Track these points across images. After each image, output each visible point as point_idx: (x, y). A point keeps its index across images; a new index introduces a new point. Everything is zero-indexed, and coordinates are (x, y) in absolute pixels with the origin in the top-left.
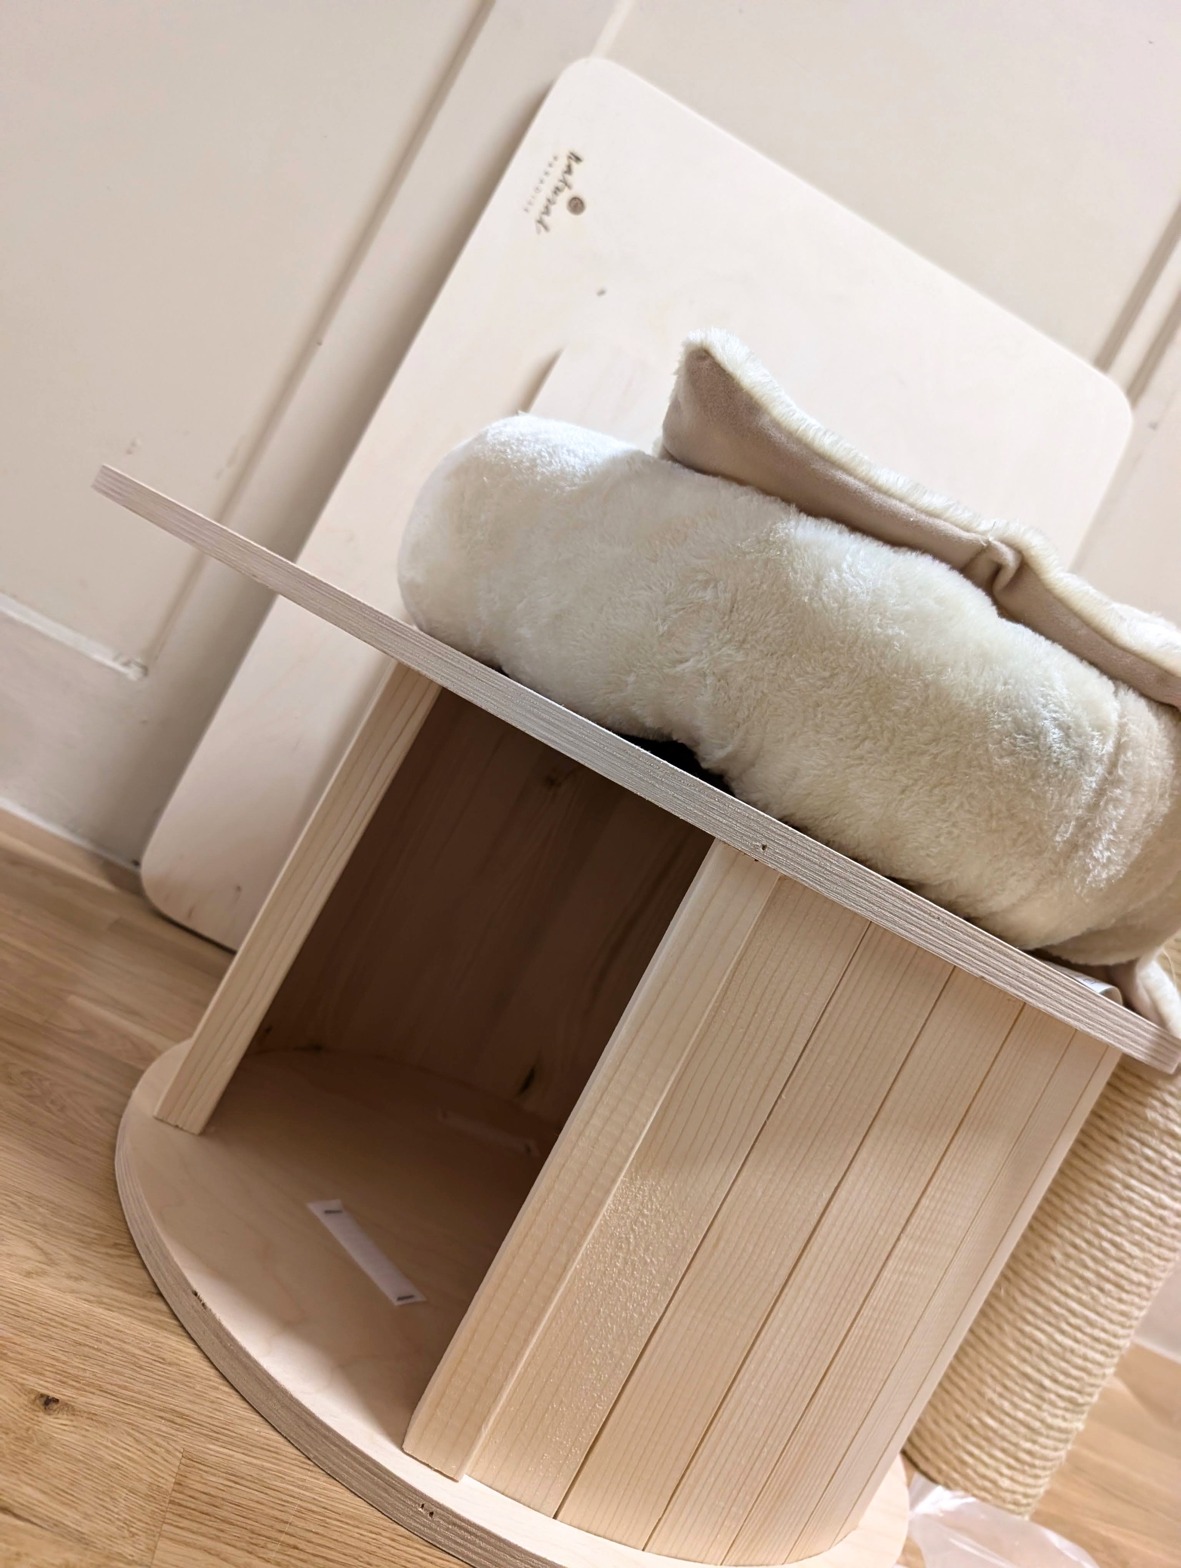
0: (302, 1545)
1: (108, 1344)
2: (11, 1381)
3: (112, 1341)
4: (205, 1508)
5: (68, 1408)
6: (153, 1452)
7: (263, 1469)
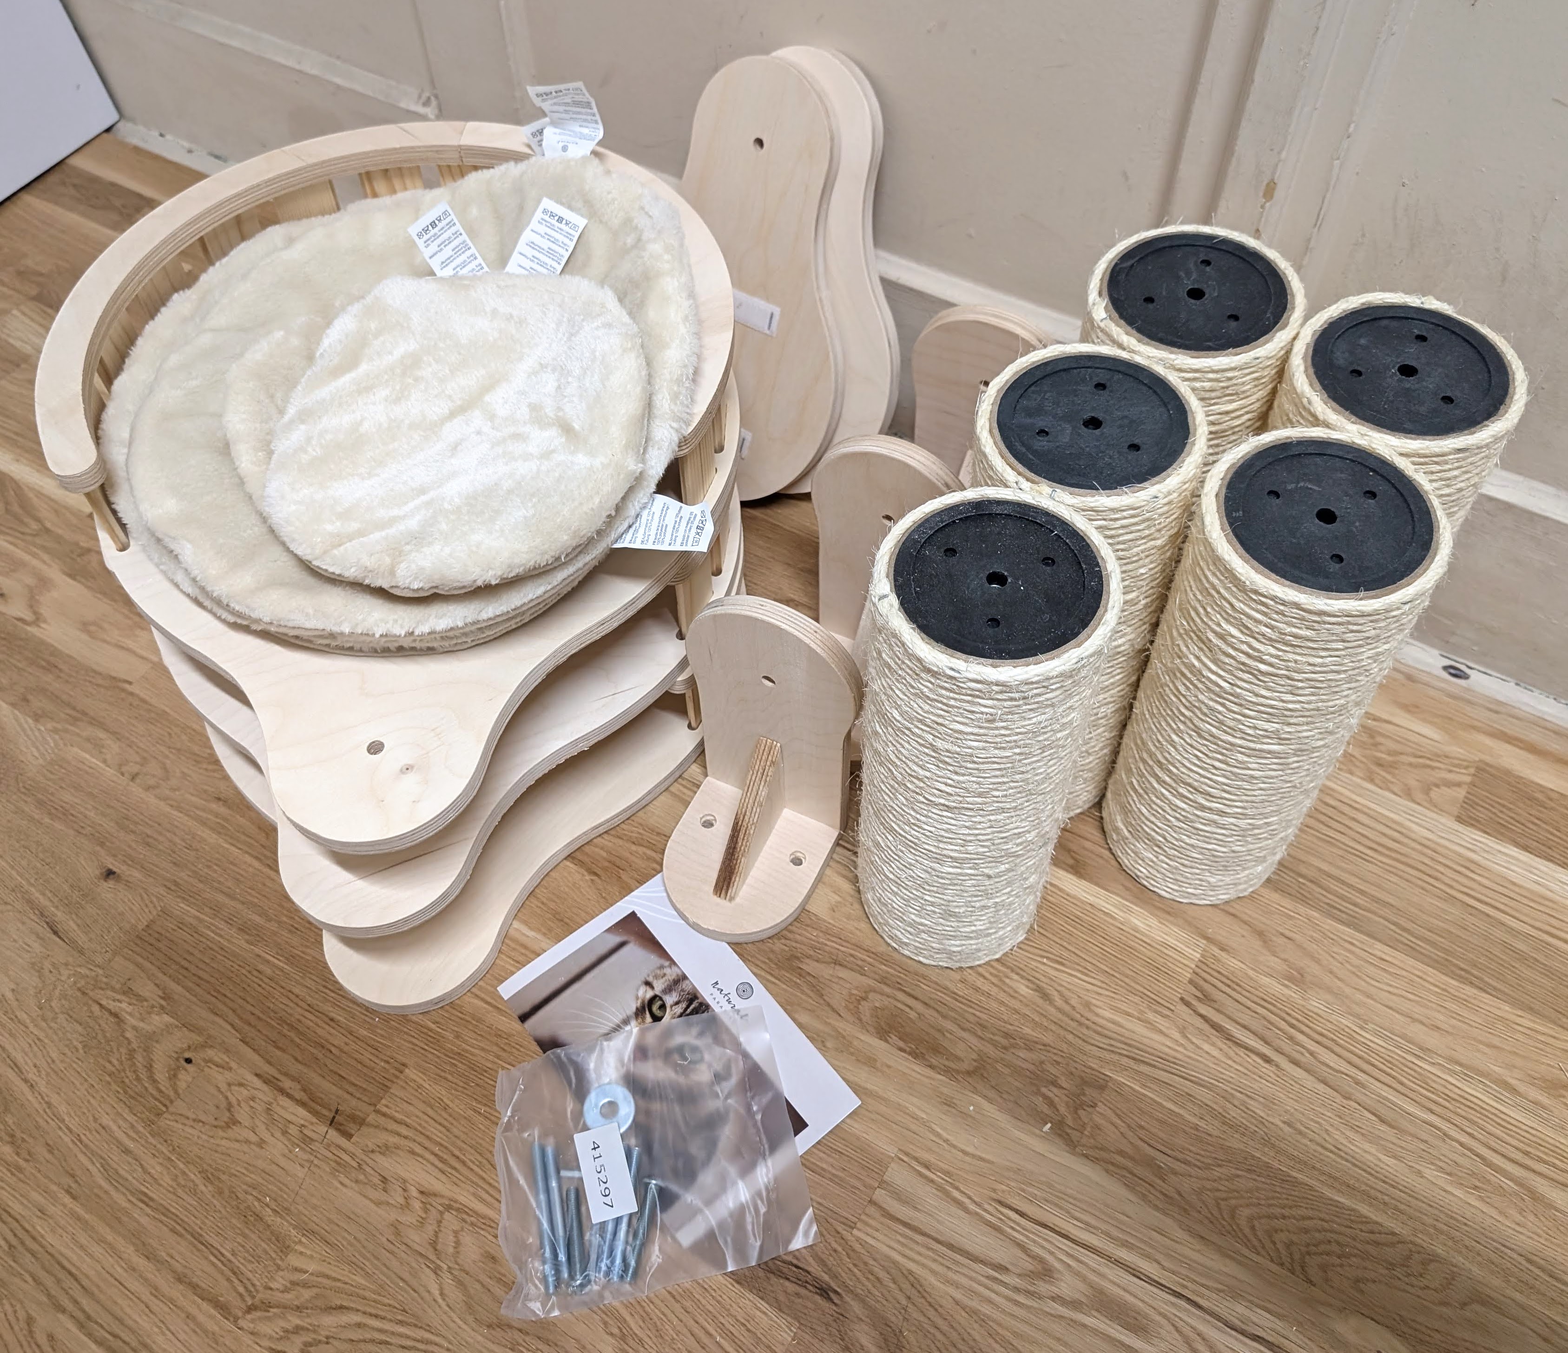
1: (164, 836)
2: (99, 860)
3: (166, 834)
4: (153, 941)
5: (118, 878)
6: (147, 906)
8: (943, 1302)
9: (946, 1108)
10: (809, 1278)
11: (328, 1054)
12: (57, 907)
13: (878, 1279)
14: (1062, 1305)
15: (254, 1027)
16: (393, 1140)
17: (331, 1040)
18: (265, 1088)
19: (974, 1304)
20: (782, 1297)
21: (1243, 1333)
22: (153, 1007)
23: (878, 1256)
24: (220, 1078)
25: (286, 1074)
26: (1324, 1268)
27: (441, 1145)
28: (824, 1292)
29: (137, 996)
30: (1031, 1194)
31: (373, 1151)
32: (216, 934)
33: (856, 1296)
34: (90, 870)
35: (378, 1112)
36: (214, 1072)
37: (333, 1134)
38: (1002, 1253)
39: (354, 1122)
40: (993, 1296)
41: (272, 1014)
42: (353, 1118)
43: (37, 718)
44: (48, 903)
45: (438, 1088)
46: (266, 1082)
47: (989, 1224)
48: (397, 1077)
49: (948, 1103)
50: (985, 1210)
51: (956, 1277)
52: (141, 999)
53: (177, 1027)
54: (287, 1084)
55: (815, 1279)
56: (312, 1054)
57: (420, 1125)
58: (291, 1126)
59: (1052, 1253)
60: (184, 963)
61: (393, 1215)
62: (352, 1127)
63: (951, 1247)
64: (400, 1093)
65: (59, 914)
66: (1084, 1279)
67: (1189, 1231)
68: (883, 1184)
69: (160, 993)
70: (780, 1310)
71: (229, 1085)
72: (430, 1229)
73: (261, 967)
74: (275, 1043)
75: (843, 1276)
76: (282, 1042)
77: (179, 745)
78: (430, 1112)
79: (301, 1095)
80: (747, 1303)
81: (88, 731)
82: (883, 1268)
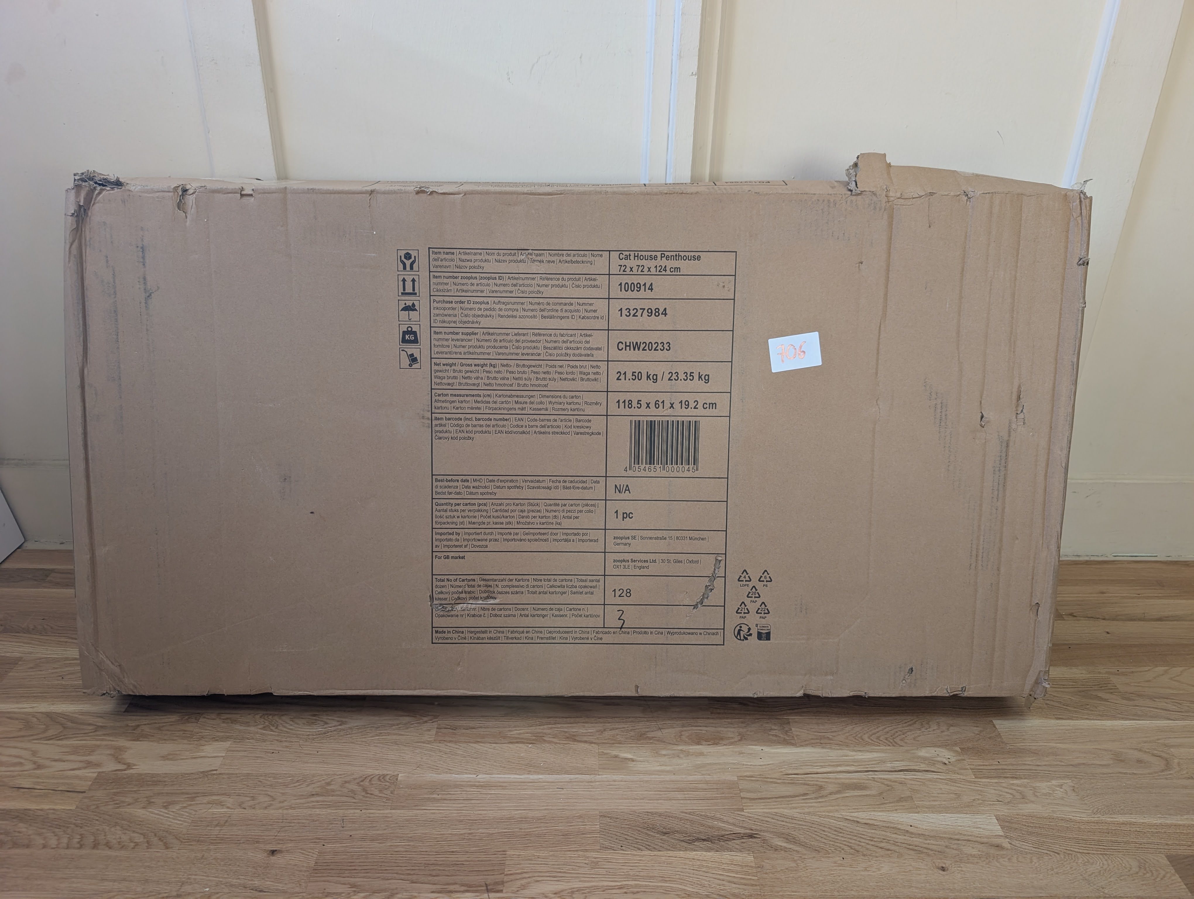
0: (357, 868)
2: (261, 850)
3: (295, 821)
4: (325, 867)
5: (280, 851)
6: (308, 855)
7: (347, 846)
8: (796, 816)
9: (742, 755)
10: (742, 835)
11: (464, 866)
12: (252, 880)
13: (766, 821)
14: (835, 794)
15: (414, 874)
16: (523, 882)
17: (459, 859)
18: (441, 895)
19: (807, 810)
20: (737, 846)
21: (896, 771)
22: (349, 893)
23: (760, 814)
25: (447, 884)
26: (902, 740)
27: (551, 872)
28: (751, 836)
29: (336, 894)
30: (795, 766)
31: (518, 891)
32: (359, 848)
33: (764, 831)
34: (259, 856)
35: (507, 875)
37: (492, 895)
38: (801, 790)
39: (499, 884)
40: (810, 804)
41: (419, 865)
42: (496, 883)
44: (245, 881)
45: (529, 852)
46: (439, 892)
47: (789, 783)
48: (505, 857)
49: (741, 753)
50: (784, 780)
51: (793, 805)
52: (338, 894)
53: (370, 895)
54: (452, 888)
55: (744, 834)
56: (454, 870)
57: (532, 869)
59: (817, 781)
60: (350, 868)
62: (500, 887)
63: (783, 797)
64: (511, 862)
65: (256, 882)
66: (835, 783)
67: (854, 751)
68: (741, 791)
69: (349, 886)
70: (741, 851)
73: (396, 850)
74: (431, 875)
75: (754, 827)
76: (434, 873)
77: (269, 783)
78: (533, 862)
79: (463, 888)
80: (727, 856)
81: (206, 799)
82: (766, 817)
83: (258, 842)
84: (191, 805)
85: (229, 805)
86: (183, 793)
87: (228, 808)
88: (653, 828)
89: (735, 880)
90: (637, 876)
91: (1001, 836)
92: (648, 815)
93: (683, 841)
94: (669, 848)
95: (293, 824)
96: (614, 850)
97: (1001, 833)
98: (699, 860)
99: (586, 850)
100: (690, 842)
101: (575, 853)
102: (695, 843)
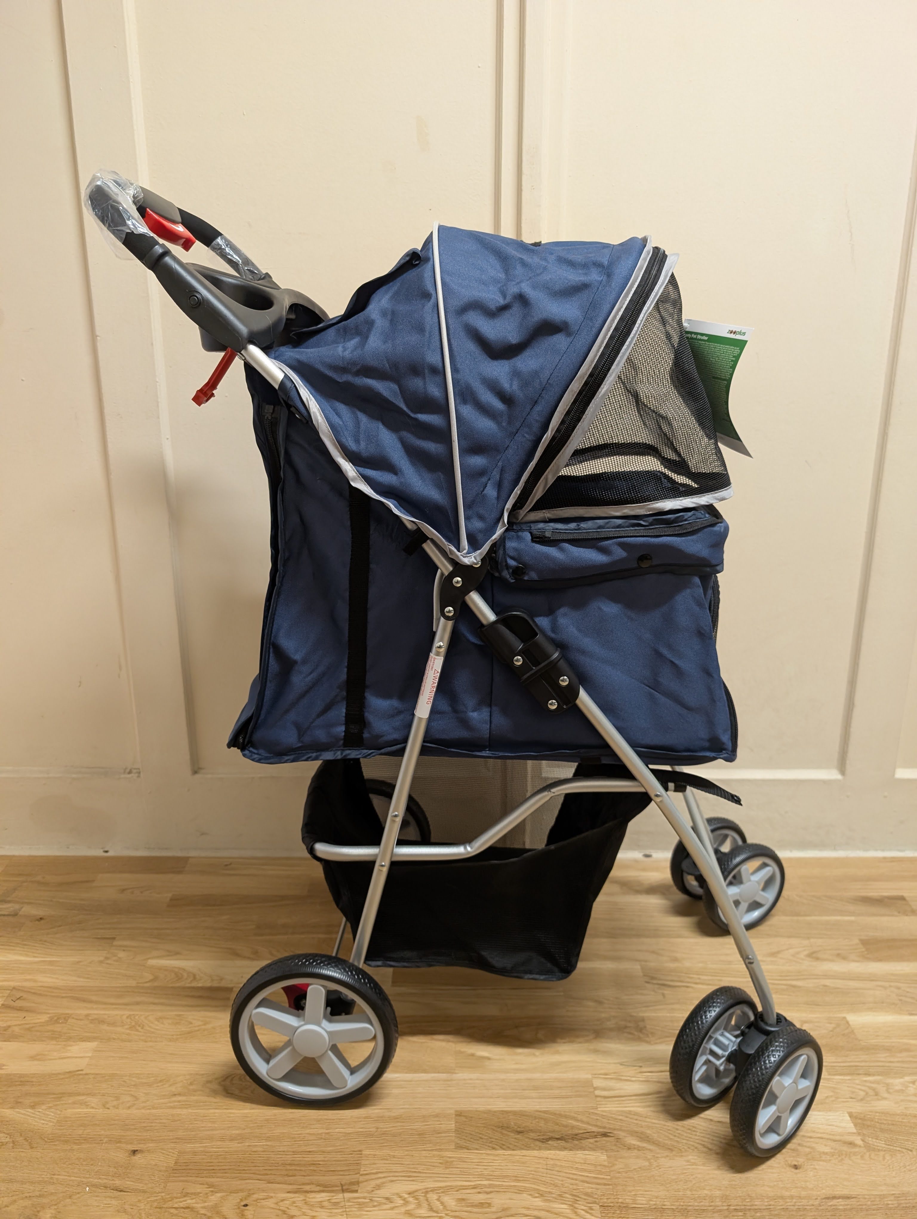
0: (216, 1168)
1: (155, 1122)
2: (123, 1149)
3: (156, 1121)
4: (184, 1167)
5: (141, 1151)
6: (168, 1155)
7: (206, 1147)
10: (596, 1134)
11: (320, 1166)
12: (113, 1180)
13: (620, 1120)
15: (271, 1174)
16: (378, 1182)
17: (316, 1159)
18: (297, 1195)
20: (591, 1146)
22: (207, 1194)
23: (614, 1113)
24: (270, 1203)
25: (303, 1184)
27: (404, 1171)
28: (605, 1135)
29: (194, 1194)
31: (373, 1191)
32: (218, 1148)
33: (618, 1130)
34: (121, 1156)
35: (362, 1175)
36: (264, 1203)
37: (347, 1195)
39: (354, 1185)
41: (276, 1165)
42: (352, 1183)
43: (33, 1107)
44: (105, 1181)
45: (384, 1151)
46: (295, 1192)
48: (362, 1157)
52: (196, 1194)
53: (227, 1195)
54: (307, 1188)
55: (598, 1133)
56: (311, 1170)
57: (387, 1169)
58: (324, 1203)
60: (209, 1168)
61: (403, 1210)
62: (355, 1187)
64: (367, 1162)
65: (117, 1182)
68: (596, 1089)
69: (206, 1186)
70: (595, 1150)
71: (276, 1203)
72: (425, 1205)
73: (255, 1149)
74: (287, 1175)
75: (607, 1126)
76: (291, 1173)
77: (133, 1083)
78: (387, 1162)
79: (318, 1188)
80: (580, 1155)
81: (71, 1100)
82: (619, 1115)
83: (120, 1142)
84: (56, 1105)
85: (93, 1105)
86: (48, 1094)
87: (93, 1108)
88: (507, 1127)
89: (587, 1179)
90: (491, 1175)
91: (854, 1133)
92: (503, 1114)
93: (537, 1140)
94: (523, 1147)
95: (153, 1124)
96: (468, 1149)
97: (855, 1131)
98: (552, 1159)
99: (441, 1150)
100: (545, 1141)
101: (430, 1152)
102: (549, 1142)
